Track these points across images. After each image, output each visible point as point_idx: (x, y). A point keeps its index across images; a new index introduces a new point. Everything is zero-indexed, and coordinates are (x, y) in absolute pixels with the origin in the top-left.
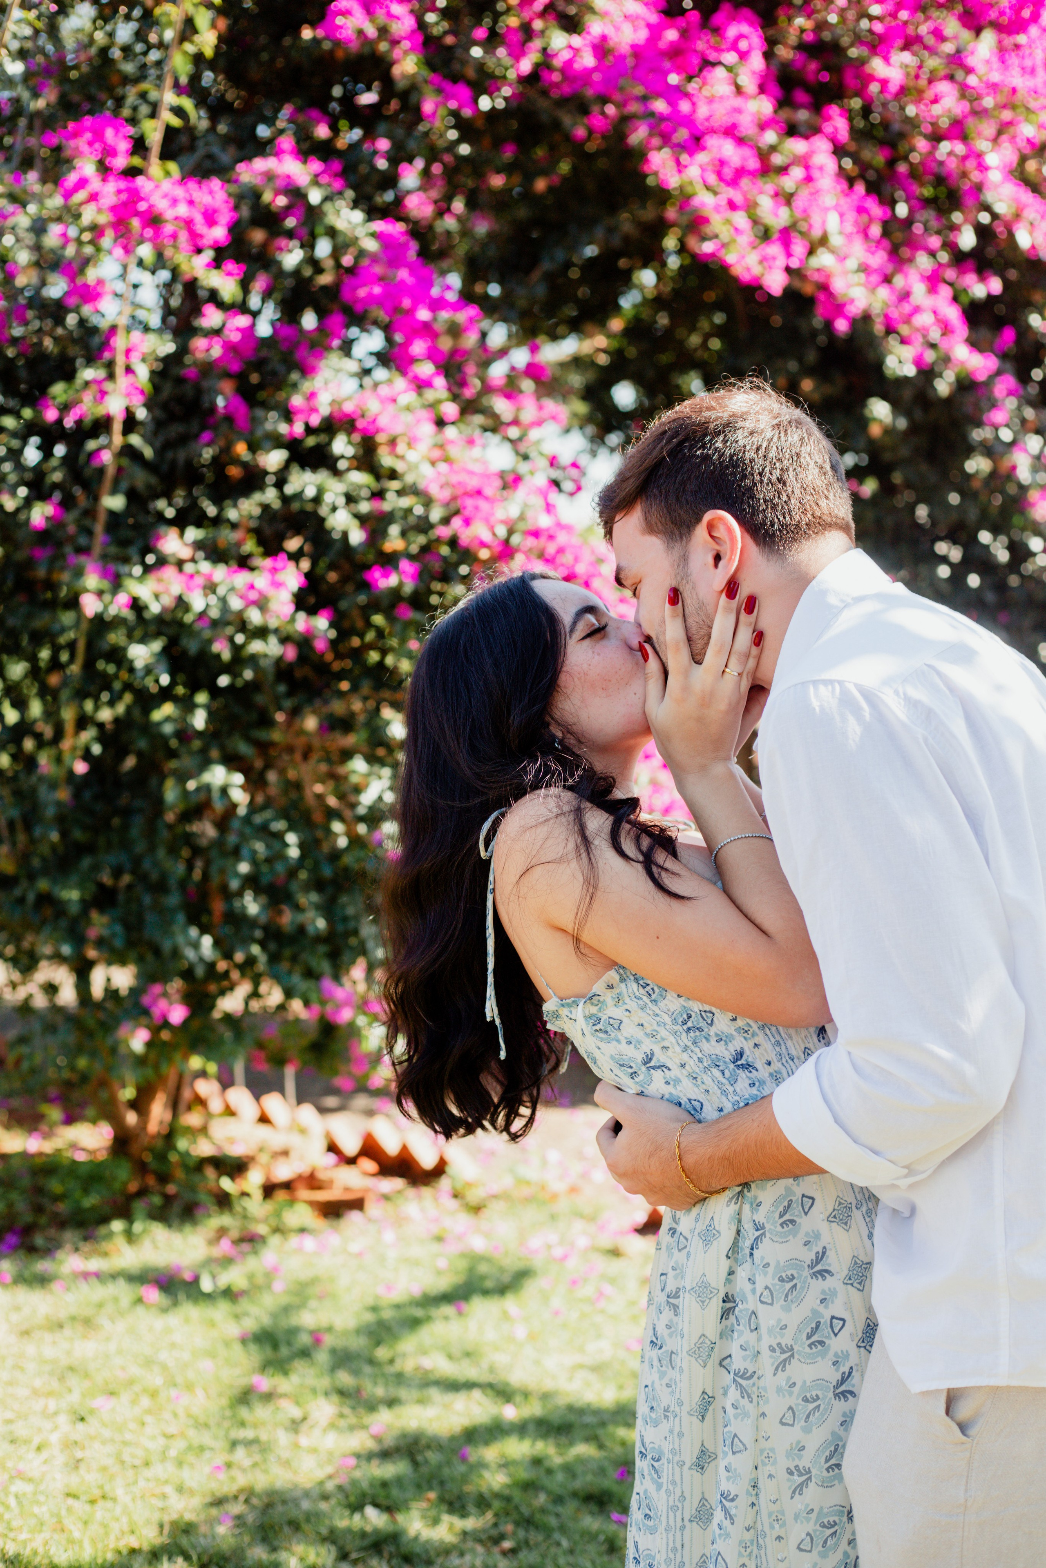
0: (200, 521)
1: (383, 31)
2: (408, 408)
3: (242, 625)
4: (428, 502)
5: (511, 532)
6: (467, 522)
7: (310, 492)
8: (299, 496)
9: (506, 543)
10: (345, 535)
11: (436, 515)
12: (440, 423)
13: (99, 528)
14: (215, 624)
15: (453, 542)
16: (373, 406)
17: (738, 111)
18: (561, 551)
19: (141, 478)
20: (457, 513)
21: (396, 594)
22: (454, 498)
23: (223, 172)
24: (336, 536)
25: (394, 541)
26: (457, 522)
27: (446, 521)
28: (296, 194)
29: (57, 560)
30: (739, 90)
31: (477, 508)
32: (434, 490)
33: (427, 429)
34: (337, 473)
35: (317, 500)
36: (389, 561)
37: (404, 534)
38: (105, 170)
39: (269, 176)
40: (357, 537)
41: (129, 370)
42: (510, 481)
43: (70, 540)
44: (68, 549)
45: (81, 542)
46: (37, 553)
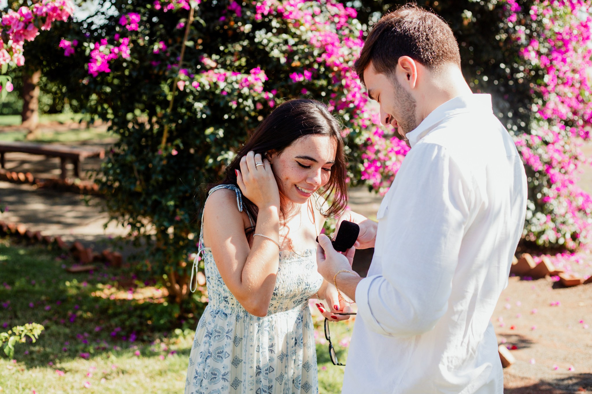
0: (218, 52)
2: (301, 9)
3: (240, 95)
4: (312, 47)
6: (330, 55)
7: (264, 42)
8: (260, 43)
10: (278, 59)
11: (316, 52)
12: (313, 15)
13: (181, 54)
14: (229, 94)
16: (289, 8)
20: (325, 52)
22: (323, 46)
24: (274, 60)
25: (296, 63)
26: (324, 56)
27: (320, 55)
29: (163, 66)
31: (332, 50)
32: (314, 42)
33: (309, 17)
35: (267, 45)
37: (300, 60)
40: (283, 60)
43: (168, 59)
44: (168, 63)
45: (172, 59)
46: (154, 63)
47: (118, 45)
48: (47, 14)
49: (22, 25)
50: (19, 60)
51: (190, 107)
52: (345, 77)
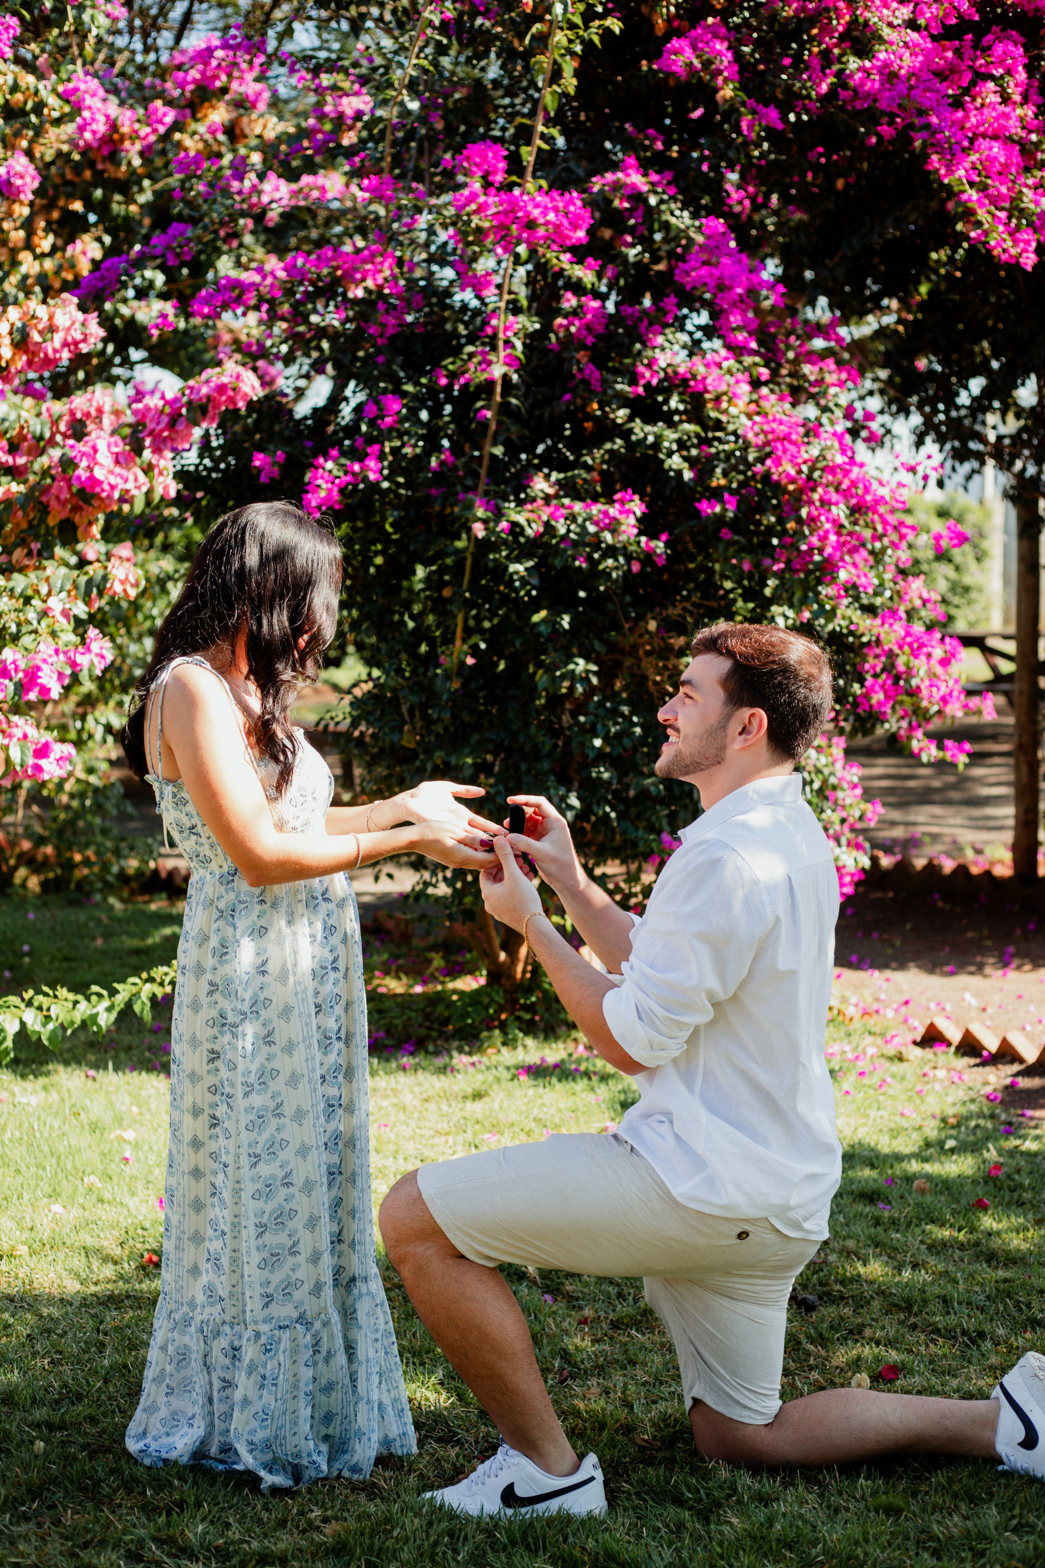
0: (563, 465)
1: (707, 64)
2: (729, 372)
3: (598, 546)
4: (746, 446)
5: (812, 470)
6: (778, 463)
7: (651, 439)
8: (641, 443)
9: (809, 478)
10: (679, 473)
11: (751, 458)
12: (756, 384)
13: (483, 472)
14: (575, 544)
15: (767, 477)
16: (701, 370)
17: (1006, 116)
18: (854, 484)
19: (515, 432)
20: (768, 455)
21: (720, 518)
22: (767, 443)
23: (581, 184)
24: (672, 475)
25: (718, 480)
26: (769, 462)
27: (761, 460)
28: (637, 198)
29: (450, 498)
30: (1006, 99)
31: (785, 451)
32: (752, 437)
33: (745, 388)
34: (672, 425)
35: (656, 446)
36: (716, 494)
37: (725, 474)
38: (487, 185)
39: (616, 186)
40: (688, 475)
41: (508, 344)
42: (813, 430)
43: (460, 480)
44: (459, 488)
45: (469, 482)
46: (433, 491)
47: (361, 458)
48: (209, 398)
49: (165, 420)
50: (166, 488)
51: (500, 572)
52: (811, 503)
